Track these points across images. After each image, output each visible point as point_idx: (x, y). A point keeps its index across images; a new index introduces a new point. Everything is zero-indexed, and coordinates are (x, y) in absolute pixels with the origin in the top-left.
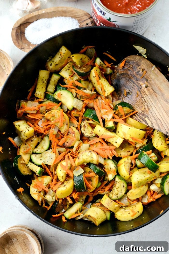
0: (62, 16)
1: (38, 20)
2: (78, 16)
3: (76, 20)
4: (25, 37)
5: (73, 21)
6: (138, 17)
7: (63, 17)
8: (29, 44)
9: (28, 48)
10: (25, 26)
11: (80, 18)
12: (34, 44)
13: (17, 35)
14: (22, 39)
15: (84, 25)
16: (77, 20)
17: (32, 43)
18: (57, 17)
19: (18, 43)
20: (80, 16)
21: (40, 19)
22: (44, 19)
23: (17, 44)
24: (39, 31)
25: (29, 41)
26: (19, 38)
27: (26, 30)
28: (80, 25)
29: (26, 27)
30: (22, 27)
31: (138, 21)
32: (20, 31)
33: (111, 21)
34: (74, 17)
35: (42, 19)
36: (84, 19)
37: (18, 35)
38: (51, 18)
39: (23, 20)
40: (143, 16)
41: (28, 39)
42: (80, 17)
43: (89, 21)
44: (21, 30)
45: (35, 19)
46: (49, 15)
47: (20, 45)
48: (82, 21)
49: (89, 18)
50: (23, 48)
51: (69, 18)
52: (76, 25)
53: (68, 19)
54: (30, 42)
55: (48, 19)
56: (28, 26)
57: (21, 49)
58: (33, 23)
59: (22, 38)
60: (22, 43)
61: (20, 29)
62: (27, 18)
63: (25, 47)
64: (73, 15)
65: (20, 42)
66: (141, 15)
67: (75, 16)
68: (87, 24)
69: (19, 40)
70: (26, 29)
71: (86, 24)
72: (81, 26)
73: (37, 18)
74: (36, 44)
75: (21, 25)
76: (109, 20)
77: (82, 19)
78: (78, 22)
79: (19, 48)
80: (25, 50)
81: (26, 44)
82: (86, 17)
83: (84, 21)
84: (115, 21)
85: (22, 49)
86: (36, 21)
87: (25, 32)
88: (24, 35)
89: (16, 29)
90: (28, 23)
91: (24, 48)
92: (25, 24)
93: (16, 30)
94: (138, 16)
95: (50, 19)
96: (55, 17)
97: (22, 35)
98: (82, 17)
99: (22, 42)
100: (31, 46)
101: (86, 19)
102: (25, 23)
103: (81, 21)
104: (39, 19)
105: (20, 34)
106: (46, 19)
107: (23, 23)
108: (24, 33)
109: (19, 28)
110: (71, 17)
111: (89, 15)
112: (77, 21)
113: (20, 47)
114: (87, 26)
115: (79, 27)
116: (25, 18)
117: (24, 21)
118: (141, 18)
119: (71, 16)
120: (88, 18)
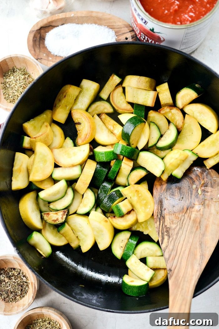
0: (95, 23)
1: (64, 24)
2: (115, 27)
3: (113, 31)
4: (45, 44)
5: (109, 32)
6: (189, 30)
7: (97, 25)
8: (49, 54)
9: (46, 59)
10: (47, 29)
11: (118, 30)
12: (55, 55)
13: (34, 41)
14: (41, 47)
15: (122, 39)
16: (115, 31)
17: (52, 54)
18: (89, 24)
19: (35, 50)
20: (119, 26)
21: (68, 23)
22: (72, 24)
23: (33, 52)
24: (63, 38)
25: (49, 50)
26: (36, 45)
27: (46, 36)
28: (117, 38)
29: (48, 32)
30: (42, 31)
31: (190, 34)
32: (39, 36)
33: (154, 32)
34: (111, 27)
35: (70, 24)
36: (123, 32)
37: (36, 40)
38: (82, 24)
39: (45, 22)
40: (196, 28)
41: (48, 48)
42: (119, 28)
43: (129, 35)
44: (41, 35)
45: (61, 23)
46: (80, 20)
47: (37, 55)
48: (121, 33)
49: (130, 32)
50: (39, 58)
51: (104, 27)
52: (112, 37)
53: (102, 27)
54: (50, 52)
55: (77, 25)
56: (50, 31)
57: (37, 60)
58: (57, 27)
59: (41, 45)
60: (40, 52)
61: (40, 33)
62: (50, 20)
63: (43, 58)
64: (110, 25)
65: (37, 51)
66: (193, 28)
67: (113, 26)
68: (127, 39)
69: (36, 47)
70: (47, 34)
71: (125, 38)
72: (118, 40)
73: (64, 22)
74: (57, 55)
75: (41, 28)
76: (152, 30)
77: (120, 31)
78: (115, 35)
79: (34, 58)
80: (42, 62)
81: (44, 53)
82: (127, 30)
83: (122, 34)
84: (159, 33)
85: (39, 60)
86: (62, 26)
87: (46, 37)
88: (44, 42)
89: (34, 32)
90: (51, 27)
91: (41, 59)
92: (47, 28)
93: (34, 34)
94: (190, 28)
95: (80, 25)
96: (87, 23)
97: (41, 41)
98: (121, 28)
99: (40, 50)
100: (51, 57)
101: (126, 32)
102: (47, 26)
103: (119, 34)
104: (66, 24)
105: (38, 40)
106: (75, 24)
107: (45, 26)
108: (44, 39)
109: (39, 31)
110: (106, 27)
111: (130, 28)
112: (114, 33)
113: (37, 56)
114: (127, 41)
115: (115, 41)
116: (47, 20)
117: (46, 24)
118: (193, 30)
119: (108, 25)
120: (128, 31)
